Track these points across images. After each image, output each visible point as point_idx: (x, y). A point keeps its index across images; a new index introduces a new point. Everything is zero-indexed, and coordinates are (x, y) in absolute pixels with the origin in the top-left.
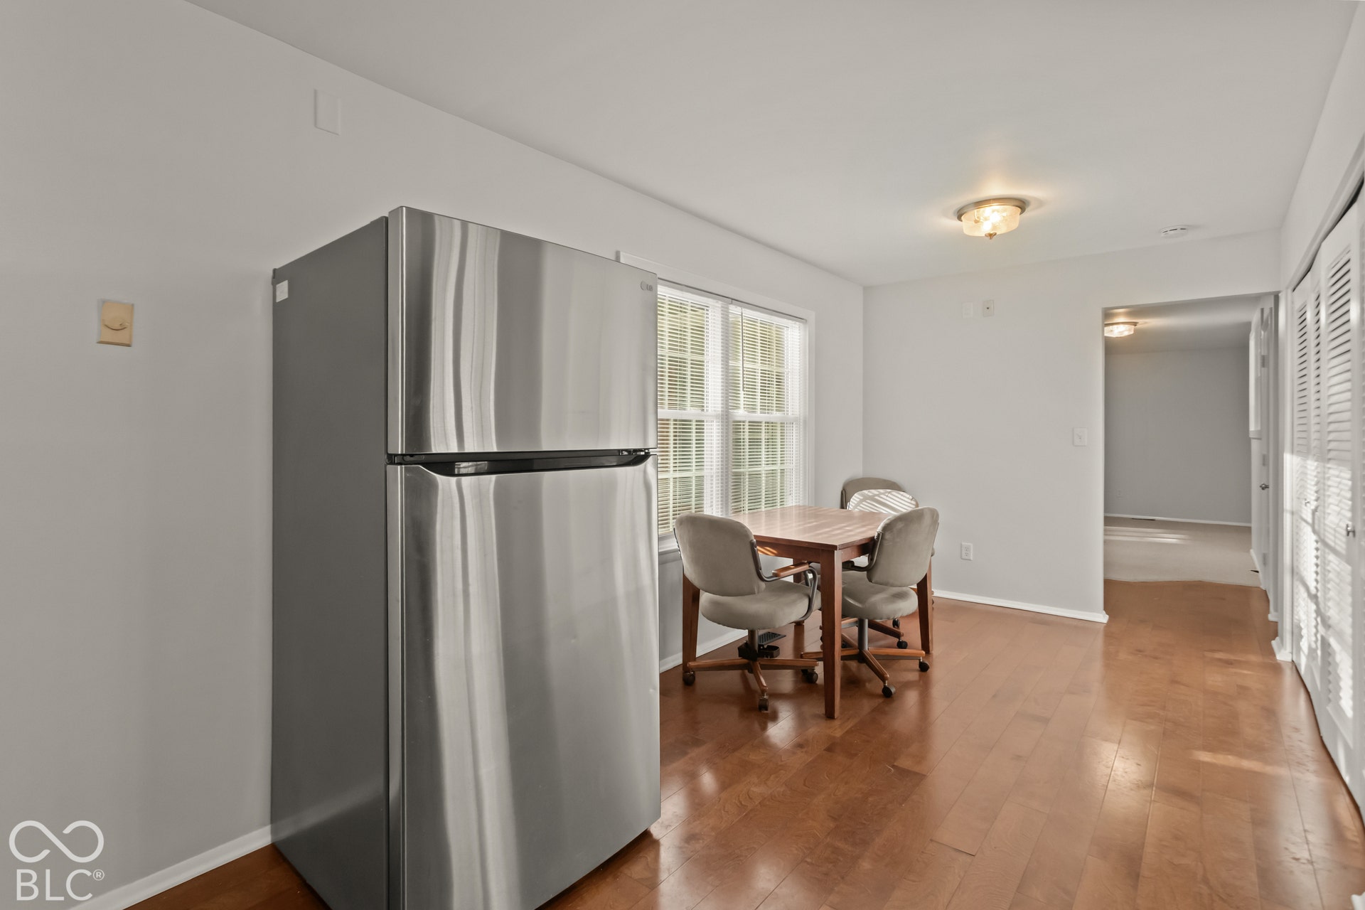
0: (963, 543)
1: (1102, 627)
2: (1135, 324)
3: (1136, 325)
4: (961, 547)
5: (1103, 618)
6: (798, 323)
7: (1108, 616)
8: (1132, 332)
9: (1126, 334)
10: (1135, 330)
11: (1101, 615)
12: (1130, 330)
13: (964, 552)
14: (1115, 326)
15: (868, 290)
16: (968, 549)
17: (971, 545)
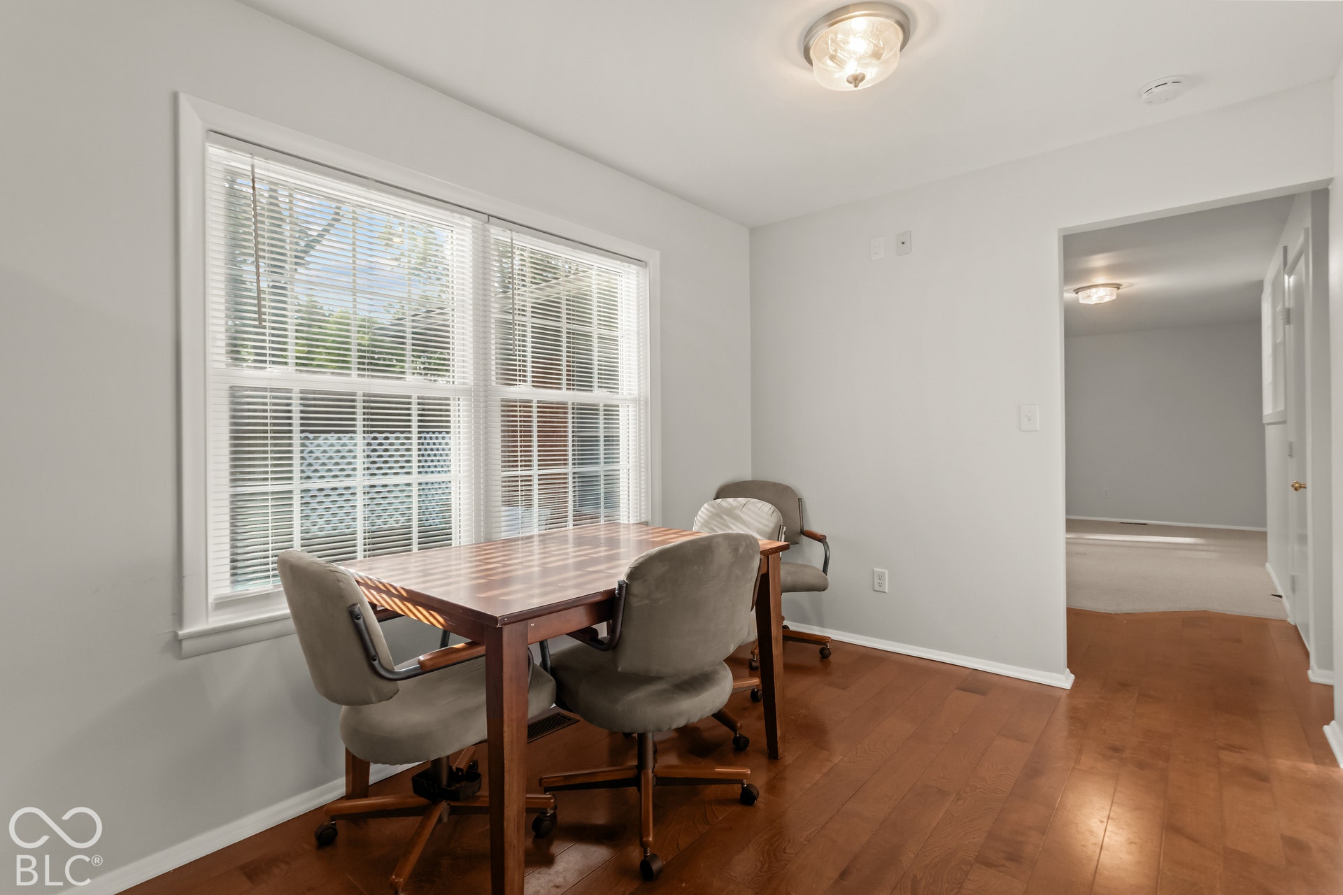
0: (875, 569)
1: (1064, 694)
2: (1118, 286)
3: (1118, 288)
4: (873, 574)
5: (1064, 680)
6: (633, 266)
7: (1072, 677)
8: (1114, 298)
9: (1107, 299)
10: (1118, 295)
11: (1063, 677)
12: (1111, 295)
13: (877, 581)
14: (1094, 290)
15: (754, 231)
16: (881, 576)
17: (887, 571)
